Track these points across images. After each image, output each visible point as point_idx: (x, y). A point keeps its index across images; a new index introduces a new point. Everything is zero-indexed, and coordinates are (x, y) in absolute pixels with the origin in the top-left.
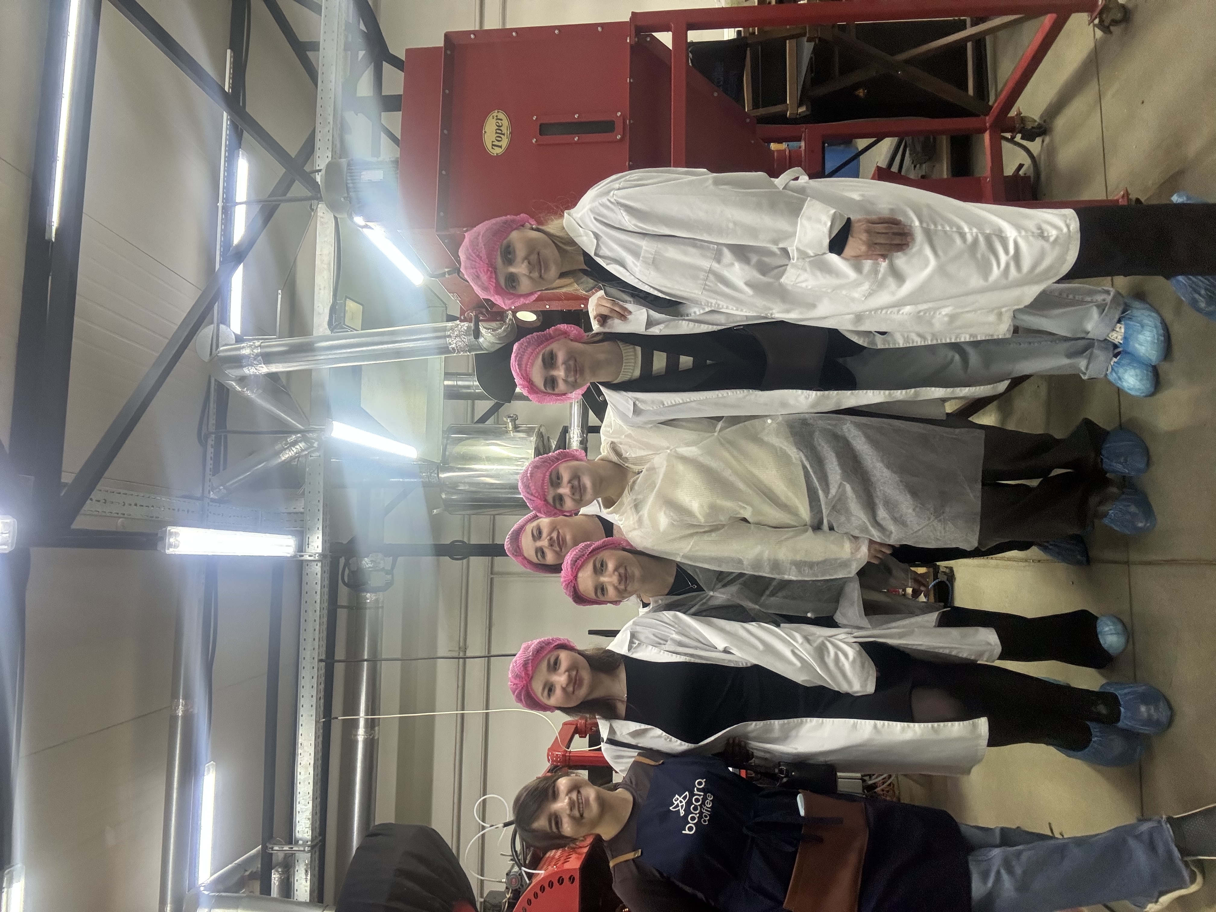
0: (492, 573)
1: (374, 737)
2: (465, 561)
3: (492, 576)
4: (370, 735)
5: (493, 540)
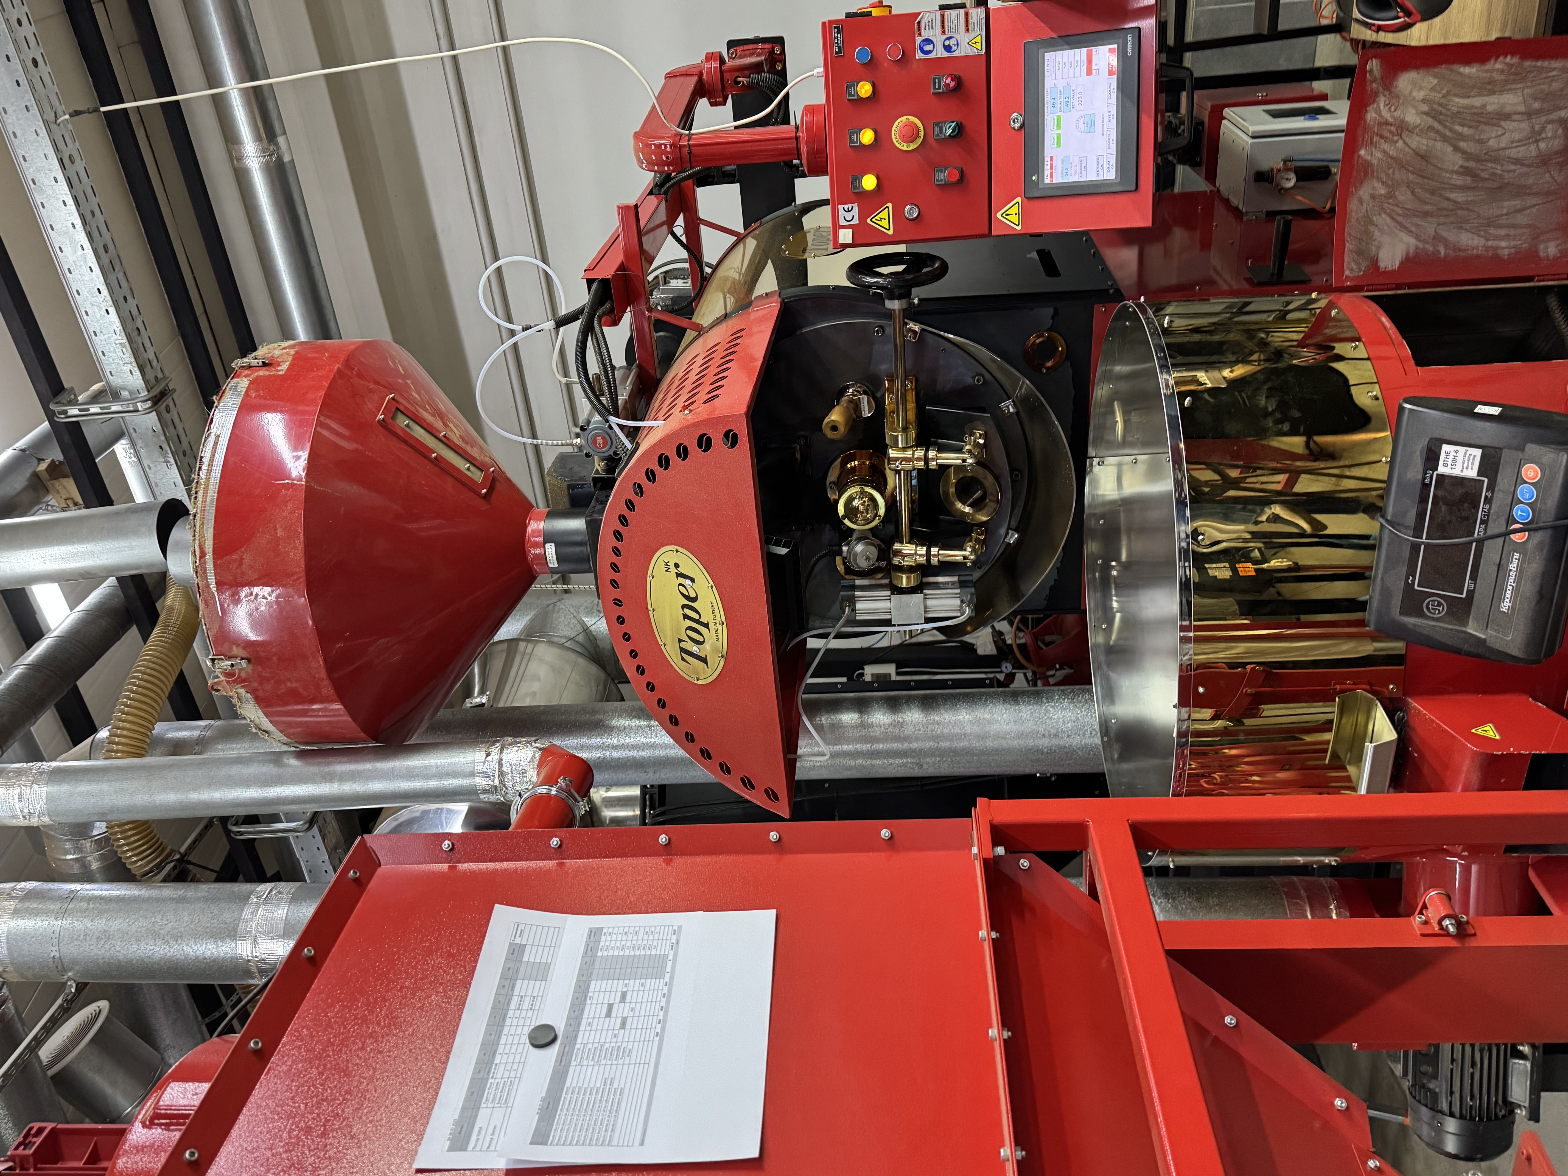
4: (270, 155)
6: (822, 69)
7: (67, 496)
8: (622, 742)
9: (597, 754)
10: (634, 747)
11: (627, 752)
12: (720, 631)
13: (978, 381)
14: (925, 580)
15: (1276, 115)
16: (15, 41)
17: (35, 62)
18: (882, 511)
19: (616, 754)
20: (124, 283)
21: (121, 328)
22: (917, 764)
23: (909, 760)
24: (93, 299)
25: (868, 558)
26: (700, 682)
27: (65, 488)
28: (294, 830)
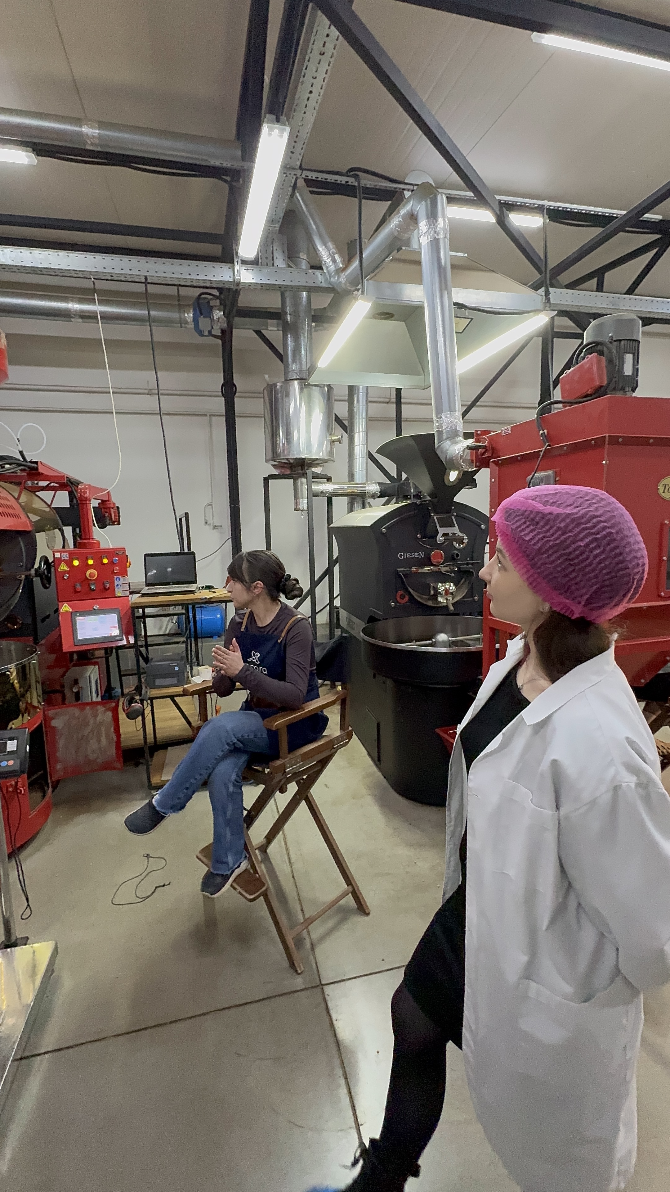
0: (210, 415)
1: (73, 318)
2: (220, 394)
3: (208, 415)
4: (74, 315)
5: (238, 416)
6: (111, 547)
15: (96, 682)
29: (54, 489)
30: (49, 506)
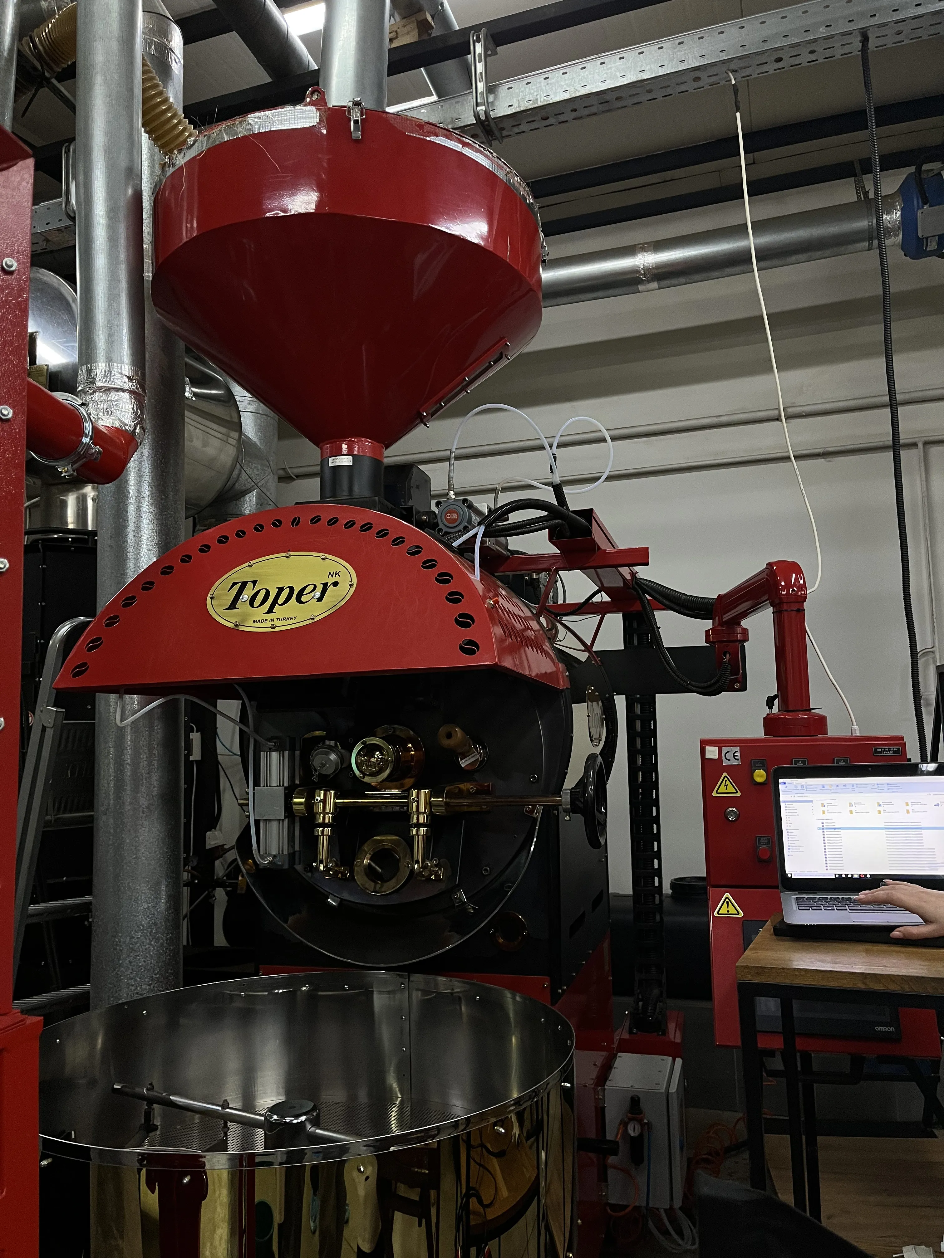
3: (920, 445)
7: (400, 34)
8: (143, 516)
9: (132, 490)
10: (138, 528)
11: (133, 520)
12: (264, 625)
13: (486, 870)
14: (297, 819)
16: (798, 45)
17: (779, 60)
18: (367, 779)
19: (131, 509)
20: (587, 112)
21: (551, 102)
22: (107, 809)
23: (112, 802)
24: (577, 80)
25: (323, 765)
26: (209, 600)
27: (408, 33)
28: (68, 202)
29: (602, 610)
30: (588, 648)
